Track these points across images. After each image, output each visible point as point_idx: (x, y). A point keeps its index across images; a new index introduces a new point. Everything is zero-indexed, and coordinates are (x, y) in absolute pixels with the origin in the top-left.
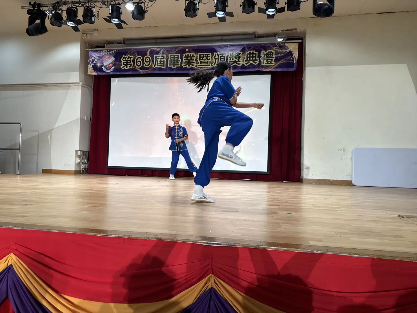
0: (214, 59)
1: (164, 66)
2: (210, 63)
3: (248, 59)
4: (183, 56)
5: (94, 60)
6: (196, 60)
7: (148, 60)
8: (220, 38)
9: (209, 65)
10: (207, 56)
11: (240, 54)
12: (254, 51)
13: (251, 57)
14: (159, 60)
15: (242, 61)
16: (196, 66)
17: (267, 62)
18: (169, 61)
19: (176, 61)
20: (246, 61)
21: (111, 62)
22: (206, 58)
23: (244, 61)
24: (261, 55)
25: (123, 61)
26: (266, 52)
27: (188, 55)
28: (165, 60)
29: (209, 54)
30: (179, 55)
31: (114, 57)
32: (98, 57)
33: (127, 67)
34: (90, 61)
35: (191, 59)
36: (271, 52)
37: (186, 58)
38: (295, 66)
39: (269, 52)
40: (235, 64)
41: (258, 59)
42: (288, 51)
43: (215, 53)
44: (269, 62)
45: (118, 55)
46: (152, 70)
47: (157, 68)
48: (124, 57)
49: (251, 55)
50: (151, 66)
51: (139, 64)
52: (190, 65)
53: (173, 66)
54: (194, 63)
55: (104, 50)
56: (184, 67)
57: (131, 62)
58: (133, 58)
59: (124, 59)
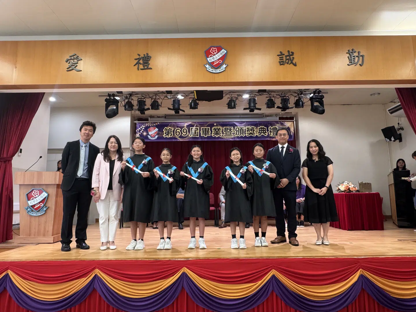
0: (235, 131)
1: (198, 135)
2: (233, 134)
3: (260, 132)
4: (212, 129)
5: (141, 130)
6: (222, 132)
7: (185, 131)
8: (239, 116)
9: (232, 135)
10: (230, 129)
11: (254, 128)
12: (264, 127)
13: (262, 130)
14: (194, 131)
15: (256, 133)
16: (223, 136)
17: (273, 134)
18: (202, 132)
19: (207, 132)
20: (258, 133)
21: (155, 131)
22: (229, 130)
23: (258, 132)
24: (269, 130)
25: (165, 131)
26: (272, 127)
27: (216, 128)
28: (198, 131)
29: (232, 128)
30: (209, 128)
31: (158, 128)
32: (144, 128)
33: (168, 136)
34: (137, 131)
35: (218, 131)
36: (275, 127)
37: (214, 130)
38: (293, 137)
39: (274, 127)
40: (251, 135)
41: (267, 132)
42: (287, 127)
43: (236, 127)
44: (275, 134)
45: (161, 127)
46: (189, 138)
47: (192, 137)
48: (166, 128)
49: (262, 129)
50: (188, 136)
51: (178, 133)
52: (218, 135)
53: (205, 136)
54: (221, 133)
55: (149, 123)
56: (213, 136)
57: (171, 132)
58: (173, 129)
59: (166, 130)
